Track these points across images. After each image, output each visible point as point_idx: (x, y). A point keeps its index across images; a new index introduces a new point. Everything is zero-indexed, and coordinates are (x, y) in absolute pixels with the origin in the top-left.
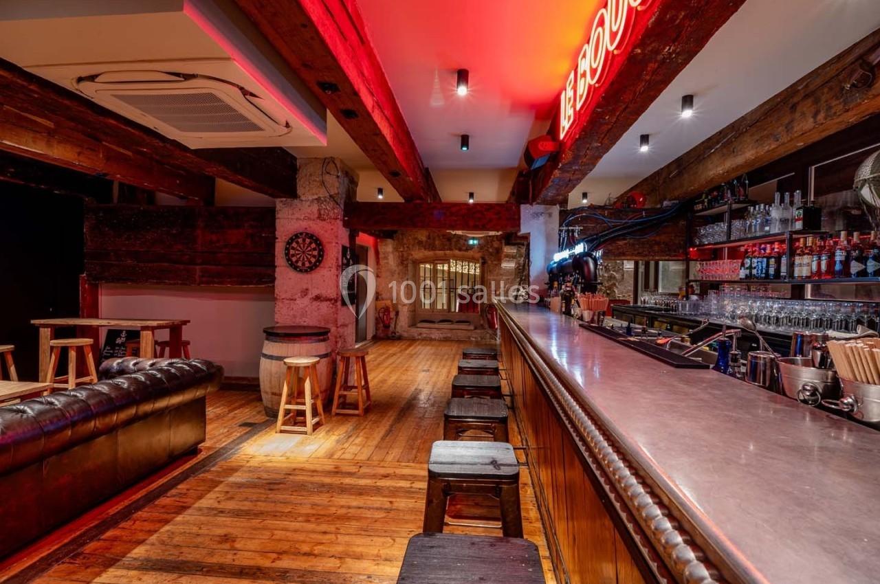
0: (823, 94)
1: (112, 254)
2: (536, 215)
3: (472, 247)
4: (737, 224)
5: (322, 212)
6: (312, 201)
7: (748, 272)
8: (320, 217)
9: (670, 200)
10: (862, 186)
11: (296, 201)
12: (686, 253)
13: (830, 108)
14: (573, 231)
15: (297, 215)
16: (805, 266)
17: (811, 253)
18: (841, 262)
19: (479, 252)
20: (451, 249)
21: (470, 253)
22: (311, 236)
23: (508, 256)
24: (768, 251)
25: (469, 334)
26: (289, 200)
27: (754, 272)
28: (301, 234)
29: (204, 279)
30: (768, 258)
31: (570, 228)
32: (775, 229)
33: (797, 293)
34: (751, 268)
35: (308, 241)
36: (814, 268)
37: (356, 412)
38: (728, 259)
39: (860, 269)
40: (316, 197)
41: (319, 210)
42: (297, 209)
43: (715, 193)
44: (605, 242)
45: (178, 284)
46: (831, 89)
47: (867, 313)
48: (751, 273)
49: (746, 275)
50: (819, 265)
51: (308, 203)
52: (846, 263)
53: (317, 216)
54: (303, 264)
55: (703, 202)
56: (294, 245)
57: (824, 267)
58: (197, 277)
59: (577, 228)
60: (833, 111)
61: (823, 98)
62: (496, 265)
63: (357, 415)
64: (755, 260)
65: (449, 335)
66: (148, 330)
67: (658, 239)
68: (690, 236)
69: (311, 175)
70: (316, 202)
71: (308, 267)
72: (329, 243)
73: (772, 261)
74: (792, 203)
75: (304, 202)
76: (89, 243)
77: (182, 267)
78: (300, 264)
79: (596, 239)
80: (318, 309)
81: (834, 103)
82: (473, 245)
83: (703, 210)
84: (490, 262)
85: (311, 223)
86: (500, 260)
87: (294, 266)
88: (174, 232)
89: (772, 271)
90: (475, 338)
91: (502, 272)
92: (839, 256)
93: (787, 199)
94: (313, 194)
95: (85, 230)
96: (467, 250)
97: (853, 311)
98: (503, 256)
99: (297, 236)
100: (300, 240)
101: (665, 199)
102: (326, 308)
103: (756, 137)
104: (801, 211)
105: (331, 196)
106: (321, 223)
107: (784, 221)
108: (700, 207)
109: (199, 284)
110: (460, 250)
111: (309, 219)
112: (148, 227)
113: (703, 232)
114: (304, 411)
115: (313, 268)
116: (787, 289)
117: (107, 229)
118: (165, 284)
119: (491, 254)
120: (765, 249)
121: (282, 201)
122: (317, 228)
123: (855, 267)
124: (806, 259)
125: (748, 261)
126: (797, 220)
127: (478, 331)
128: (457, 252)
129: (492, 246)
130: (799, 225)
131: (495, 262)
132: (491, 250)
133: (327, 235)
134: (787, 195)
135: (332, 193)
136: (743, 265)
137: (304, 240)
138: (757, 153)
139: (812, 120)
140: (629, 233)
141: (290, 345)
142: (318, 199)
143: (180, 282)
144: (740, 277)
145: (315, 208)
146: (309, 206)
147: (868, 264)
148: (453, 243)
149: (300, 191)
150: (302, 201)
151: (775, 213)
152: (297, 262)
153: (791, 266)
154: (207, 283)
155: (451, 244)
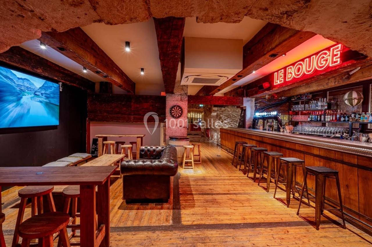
0: (337, 78)
1: (98, 111)
2: (248, 101)
3: (200, 107)
4: (307, 105)
5: (182, 99)
6: (179, 95)
7: (311, 119)
8: (181, 100)
9: (285, 97)
10: (345, 100)
11: (173, 95)
12: (289, 113)
13: (339, 81)
14: (257, 106)
15: (173, 99)
16: (328, 118)
17: (330, 115)
18: (338, 118)
19: (203, 109)
20: (193, 108)
21: (200, 109)
22: (179, 106)
23: (214, 111)
24: (317, 114)
25: (199, 139)
26: (171, 94)
27: (313, 119)
28: (176, 106)
29: (134, 120)
30: (318, 116)
31: (256, 105)
32: (320, 108)
33: (324, 125)
34: (312, 118)
35: (178, 108)
36: (331, 119)
37: (199, 163)
38: (301, 115)
39: (344, 120)
40: (180, 93)
41: (181, 98)
42: (173, 97)
43: (299, 96)
44: (266, 109)
45: (124, 122)
46: (339, 77)
47: (344, 130)
48: (312, 119)
49: (310, 120)
50: (333, 118)
51: (177, 95)
52: (340, 118)
53: (180, 100)
54: (176, 116)
55: (295, 98)
56: (173, 109)
57: (334, 118)
58: (132, 120)
59: (258, 105)
60: (340, 82)
61: (337, 79)
62: (209, 114)
63: (200, 164)
64: (313, 116)
65: (192, 140)
66: (140, 138)
67: (281, 108)
68: (290, 108)
69: (178, 86)
70: (180, 95)
71: (178, 117)
72: (185, 109)
73: (319, 116)
74: (323, 101)
75: (176, 95)
76: (89, 107)
77: (126, 116)
78: (175, 115)
79: (264, 108)
80: (181, 130)
81: (340, 81)
82: (201, 107)
83: (295, 100)
84: (207, 113)
85: (178, 102)
86: (211, 112)
87: (173, 116)
88: (123, 103)
89: (319, 119)
90: (202, 140)
91: (211, 116)
92: (338, 116)
93: (322, 100)
94: (179, 93)
95: (88, 102)
96: (199, 108)
97: (338, 129)
98: (212, 110)
99: (174, 106)
100: (175, 108)
101: (283, 96)
102: (183, 130)
103: (317, 84)
104: (327, 104)
105: (185, 93)
106: (182, 102)
107: (322, 106)
108: (294, 99)
109: (132, 122)
110: (196, 108)
111: (178, 101)
112: (113, 102)
113: (294, 107)
114: (191, 162)
115: (179, 117)
116: (320, 124)
117: (96, 102)
118: (119, 122)
119: (207, 110)
120: (316, 113)
121: (168, 95)
122: (180, 104)
123: (342, 119)
124: (329, 116)
125: (311, 116)
126: (325, 106)
127: (202, 138)
128: (195, 109)
129: (208, 107)
130: (326, 107)
131: (209, 113)
132: (207, 108)
133: (184, 106)
134: (322, 99)
135: (186, 93)
136: (309, 117)
137: (177, 108)
138: (317, 88)
139: (334, 83)
140: (273, 107)
141: (182, 142)
142: (181, 94)
143: (125, 121)
144: (308, 120)
145: (180, 97)
146: (178, 96)
147: (346, 118)
148: (194, 106)
149: (175, 91)
150: (175, 95)
151: (319, 104)
152: (174, 115)
153: (325, 118)
154: (136, 122)
155: (193, 106)
